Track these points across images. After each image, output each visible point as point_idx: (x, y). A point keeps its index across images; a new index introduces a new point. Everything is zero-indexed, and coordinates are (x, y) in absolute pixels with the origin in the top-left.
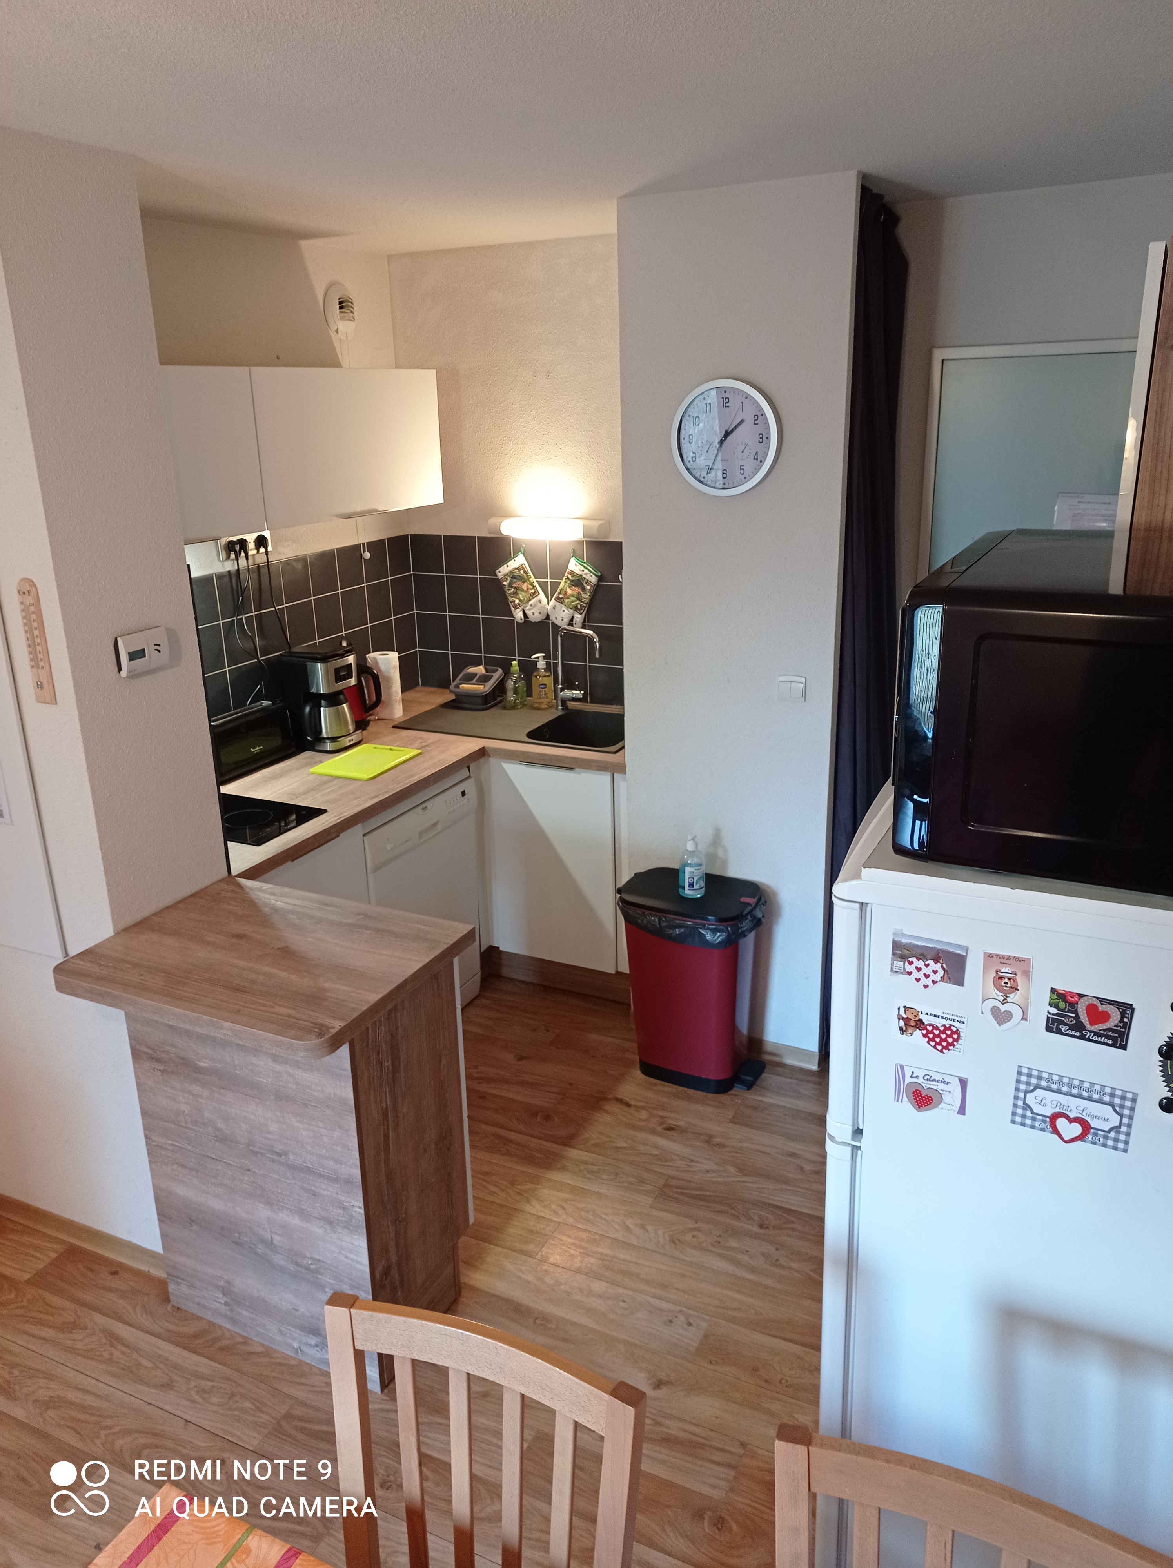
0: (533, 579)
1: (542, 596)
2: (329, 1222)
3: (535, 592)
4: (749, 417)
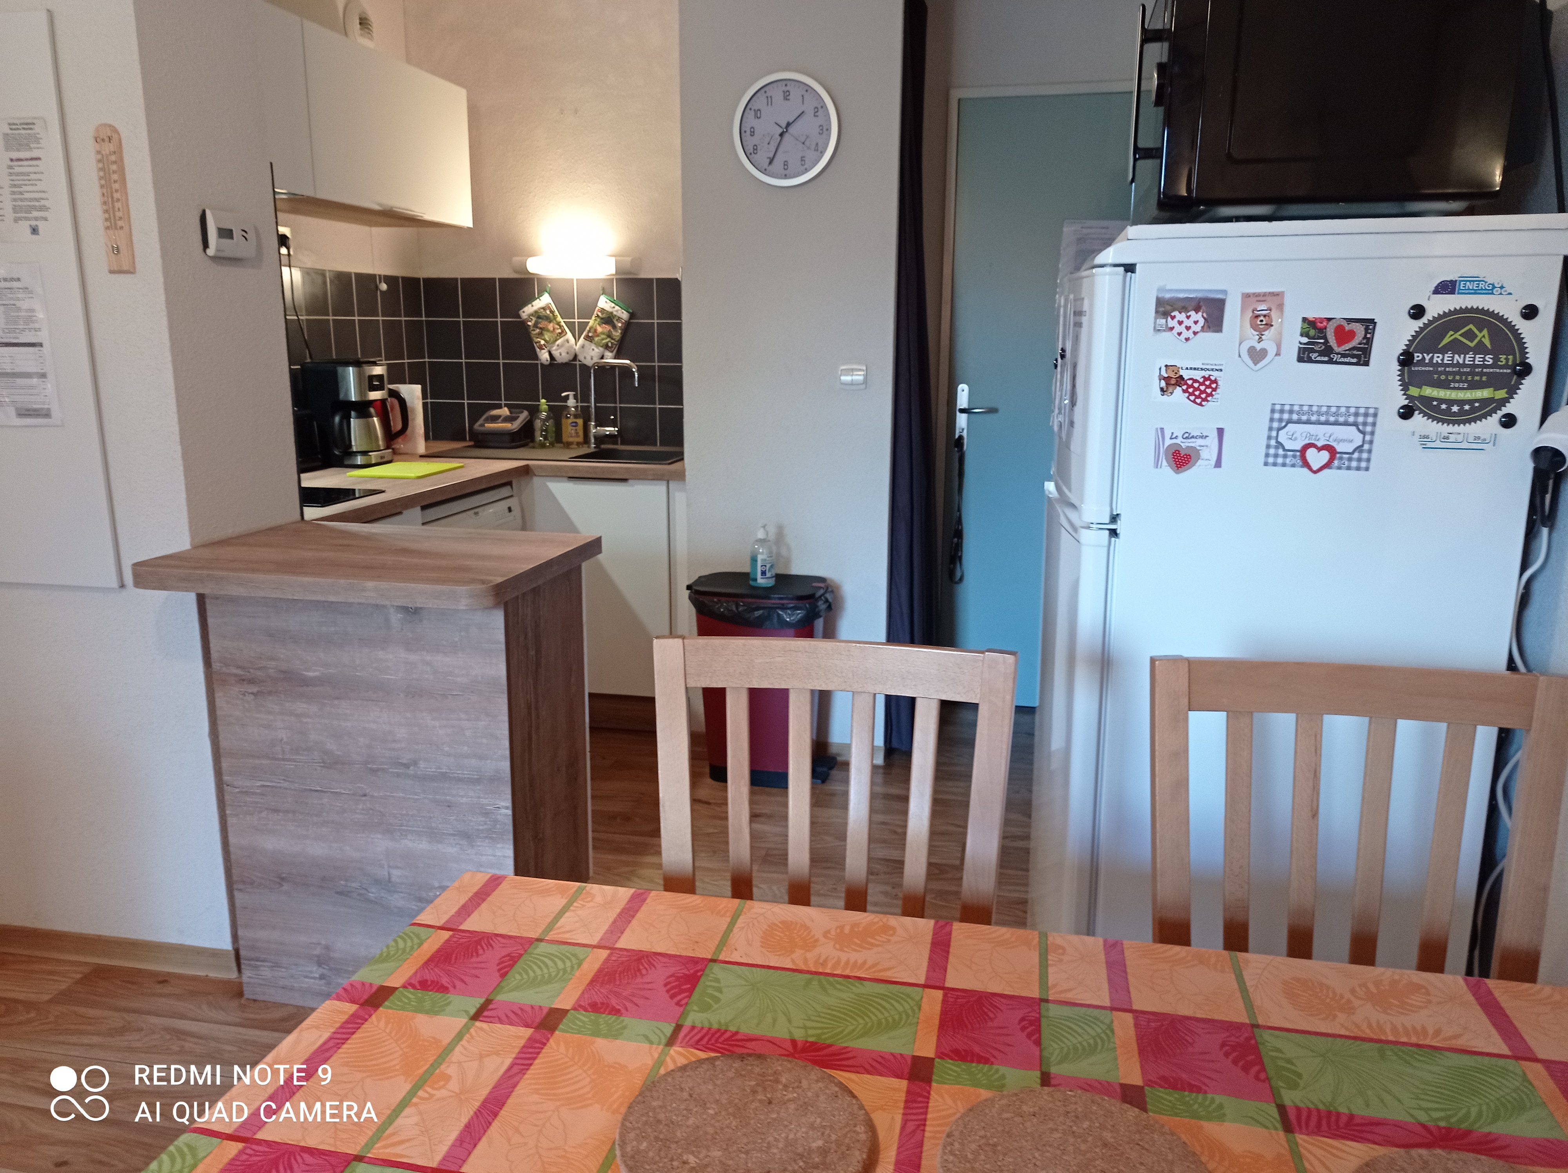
0: (559, 319)
1: (569, 335)
2: (468, 836)
3: (562, 332)
4: (809, 108)
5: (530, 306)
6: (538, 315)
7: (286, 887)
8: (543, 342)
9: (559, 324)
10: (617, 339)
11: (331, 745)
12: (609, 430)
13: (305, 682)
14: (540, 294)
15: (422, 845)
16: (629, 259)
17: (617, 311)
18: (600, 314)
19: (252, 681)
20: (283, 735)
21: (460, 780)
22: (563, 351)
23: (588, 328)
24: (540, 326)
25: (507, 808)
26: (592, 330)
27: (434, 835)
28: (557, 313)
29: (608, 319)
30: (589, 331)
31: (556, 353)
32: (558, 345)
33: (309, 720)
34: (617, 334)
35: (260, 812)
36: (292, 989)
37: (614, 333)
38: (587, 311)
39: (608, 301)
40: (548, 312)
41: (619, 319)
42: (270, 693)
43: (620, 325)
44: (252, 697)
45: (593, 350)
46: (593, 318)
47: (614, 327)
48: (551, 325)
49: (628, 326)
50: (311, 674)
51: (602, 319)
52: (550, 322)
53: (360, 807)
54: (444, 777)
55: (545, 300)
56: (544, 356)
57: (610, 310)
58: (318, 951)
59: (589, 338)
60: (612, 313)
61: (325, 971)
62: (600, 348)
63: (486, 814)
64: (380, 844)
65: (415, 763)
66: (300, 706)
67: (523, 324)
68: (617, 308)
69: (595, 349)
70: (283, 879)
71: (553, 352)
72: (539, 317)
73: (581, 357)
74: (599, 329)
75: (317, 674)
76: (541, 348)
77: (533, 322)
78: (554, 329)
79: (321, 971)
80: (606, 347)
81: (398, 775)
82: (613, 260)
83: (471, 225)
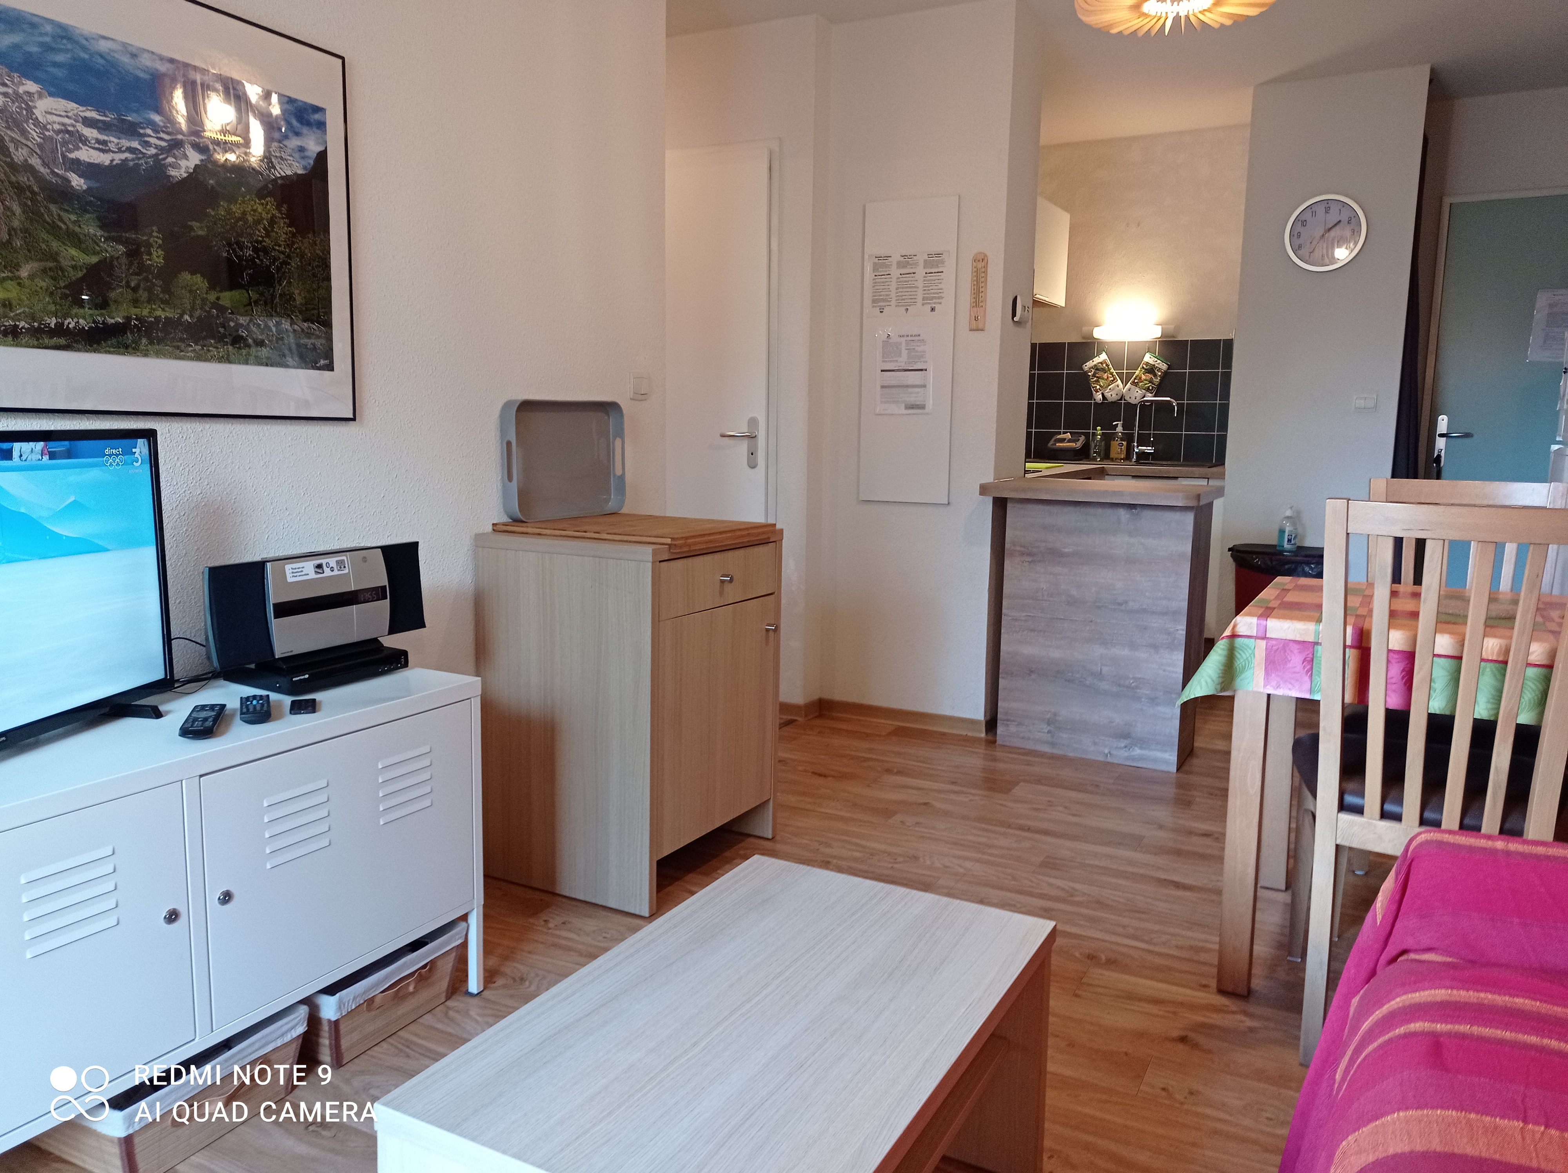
0: (1112, 370)
1: (1119, 382)
2: (1155, 647)
3: (1114, 379)
4: (1345, 218)
5: (1091, 361)
6: (1096, 368)
7: (1033, 676)
8: (1098, 387)
9: (1112, 374)
10: (1157, 384)
11: (1074, 592)
12: (1149, 449)
13: (1062, 555)
14: (1099, 354)
15: (1125, 652)
16: (1173, 326)
17: (1159, 364)
18: (1145, 366)
19: (1029, 554)
20: (1044, 586)
21: (1153, 613)
22: (1114, 393)
23: (1134, 376)
24: (1097, 375)
25: (1183, 630)
26: (1138, 378)
27: (1133, 646)
28: (1111, 366)
29: (1151, 370)
30: (1135, 379)
31: (1108, 395)
32: (1110, 389)
33: (1062, 577)
34: (1157, 380)
35: (1023, 631)
36: (1029, 739)
37: (1154, 380)
38: (1134, 364)
39: (1152, 357)
40: (1104, 365)
41: (1159, 369)
42: (1039, 561)
43: (1160, 374)
44: (1028, 563)
45: (1137, 392)
46: (1139, 369)
47: (1155, 375)
48: (1106, 374)
49: (1165, 374)
50: (1066, 550)
51: (1146, 369)
52: (1105, 373)
53: (1088, 628)
54: (1144, 611)
55: (1103, 357)
56: (1099, 397)
57: (1153, 363)
58: (1049, 716)
59: (1134, 383)
60: (1154, 365)
61: (1052, 729)
62: (1143, 391)
63: (1169, 633)
64: (1098, 651)
65: (1126, 602)
66: (1057, 569)
67: (1085, 374)
68: (1159, 361)
69: (1139, 391)
70: (1032, 672)
71: (1106, 394)
72: (1097, 369)
73: (1127, 398)
74: (1143, 377)
75: (1071, 550)
76: (1097, 392)
77: (1092, 373)
78: (1108, 378)
79: (1049, 728)
80: (1148, 390)
81: (1115, 610)
82: (1159, 328)
83: (1063, 305)
